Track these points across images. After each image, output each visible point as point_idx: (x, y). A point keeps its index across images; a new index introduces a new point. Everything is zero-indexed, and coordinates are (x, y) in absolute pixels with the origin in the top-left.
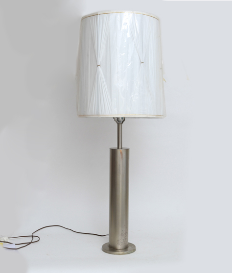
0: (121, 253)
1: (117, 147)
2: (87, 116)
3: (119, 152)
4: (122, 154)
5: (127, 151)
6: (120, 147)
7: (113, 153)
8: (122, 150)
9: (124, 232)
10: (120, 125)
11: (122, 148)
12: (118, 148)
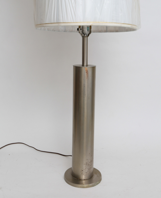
0: (85, 185)
1: (81, 63)
2: (45, 25)
3: (84, 70)
4: (87, 72)
5: (94, 68)
6: (85, 64)
7: (77, 71)
8: (87, 68)
9: (90, 161)
10: (86, 38)
11: (87, 66)
12: (83, 65)
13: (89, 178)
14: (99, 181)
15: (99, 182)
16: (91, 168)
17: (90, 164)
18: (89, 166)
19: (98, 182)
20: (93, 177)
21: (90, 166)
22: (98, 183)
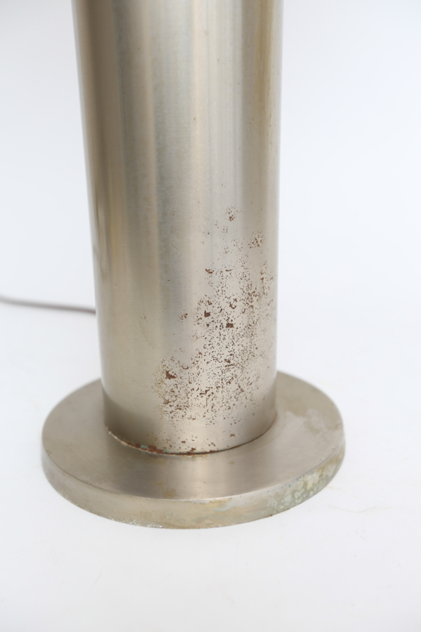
13: (233, 442)
14: (322, 468)
15: (325, 480)
16: (249, 353)
17: (239, 320)
18: (228, 333)
19: (312, 479)
20: (276, 429)
21: (245, 341)
22: (316, 489)
